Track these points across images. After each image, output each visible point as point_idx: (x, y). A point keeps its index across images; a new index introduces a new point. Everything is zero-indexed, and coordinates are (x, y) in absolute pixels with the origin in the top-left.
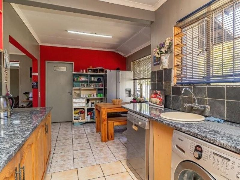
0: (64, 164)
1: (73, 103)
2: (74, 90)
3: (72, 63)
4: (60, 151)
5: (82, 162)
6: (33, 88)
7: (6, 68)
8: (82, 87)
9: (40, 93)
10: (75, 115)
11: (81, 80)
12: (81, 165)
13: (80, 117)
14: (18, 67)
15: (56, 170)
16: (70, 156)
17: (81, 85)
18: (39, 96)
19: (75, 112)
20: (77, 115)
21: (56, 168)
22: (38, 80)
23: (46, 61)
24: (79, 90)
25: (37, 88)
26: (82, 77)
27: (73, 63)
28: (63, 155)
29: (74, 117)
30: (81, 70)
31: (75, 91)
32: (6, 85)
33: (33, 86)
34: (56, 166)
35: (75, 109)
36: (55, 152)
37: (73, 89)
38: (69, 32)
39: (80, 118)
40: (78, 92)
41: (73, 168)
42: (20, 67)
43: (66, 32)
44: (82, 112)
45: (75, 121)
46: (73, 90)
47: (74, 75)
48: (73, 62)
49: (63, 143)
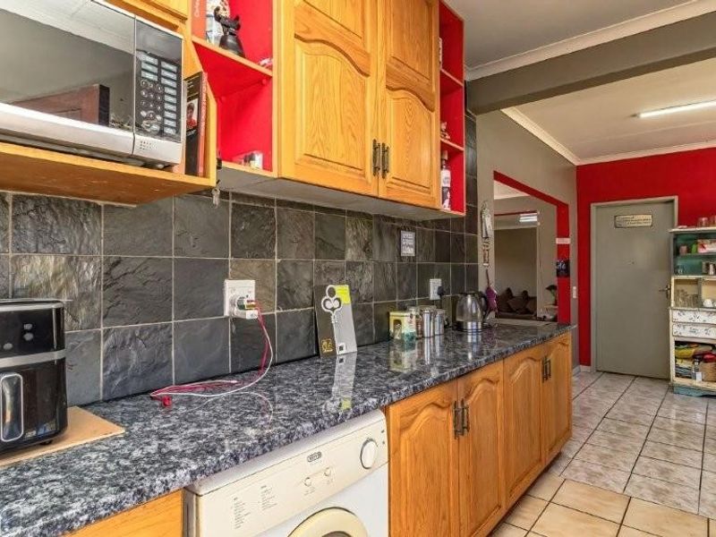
0: (601, 474)
1: (671, 323)
2: (677, 282)
3: (672, 201)
4: (604, 443)
5: (654, 489)
6: (558, 275)
7: (487, 238)
8: (707, 274)
9: (575, 288)
10: (679, 362)
11: (702, 251)
12: (648, 494)
13: (697, 370)
14: (534, 223)
15: (576, 478)
16: (625, 462)
17: (704, 266)
18: (574, 295)
19: (680, 352)
20: (685, 364)
21: (579, 474)
22: (571, 256)
23: (592, 205)
24: (696, 282)
25: (568, 276)
26: (708, 241)
27: (676, 198)
28: (606, 455)
29: (677, 366)
30: (704, 219)
31: (680, 287)
32: (487, 271)
33: (558, 271)
34: (580, 468)
35: (678, 343)
36: (589, 441)
37: (673, 279)
38: (643, 116)
39: (699, 375)
40: (690, 290)
41: (621, 491)
42: (539, 224)
43: (635, 118)
44: (708, 356)
45: (678, 381)
46: (673, 284)
47: (677, 235)
48: (675, 195)
49: (620, 428)
